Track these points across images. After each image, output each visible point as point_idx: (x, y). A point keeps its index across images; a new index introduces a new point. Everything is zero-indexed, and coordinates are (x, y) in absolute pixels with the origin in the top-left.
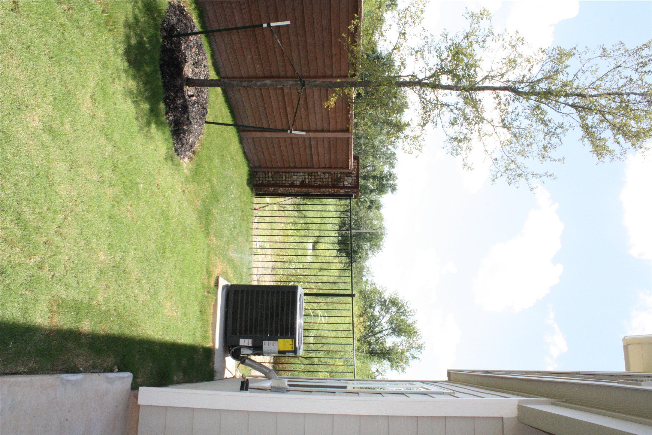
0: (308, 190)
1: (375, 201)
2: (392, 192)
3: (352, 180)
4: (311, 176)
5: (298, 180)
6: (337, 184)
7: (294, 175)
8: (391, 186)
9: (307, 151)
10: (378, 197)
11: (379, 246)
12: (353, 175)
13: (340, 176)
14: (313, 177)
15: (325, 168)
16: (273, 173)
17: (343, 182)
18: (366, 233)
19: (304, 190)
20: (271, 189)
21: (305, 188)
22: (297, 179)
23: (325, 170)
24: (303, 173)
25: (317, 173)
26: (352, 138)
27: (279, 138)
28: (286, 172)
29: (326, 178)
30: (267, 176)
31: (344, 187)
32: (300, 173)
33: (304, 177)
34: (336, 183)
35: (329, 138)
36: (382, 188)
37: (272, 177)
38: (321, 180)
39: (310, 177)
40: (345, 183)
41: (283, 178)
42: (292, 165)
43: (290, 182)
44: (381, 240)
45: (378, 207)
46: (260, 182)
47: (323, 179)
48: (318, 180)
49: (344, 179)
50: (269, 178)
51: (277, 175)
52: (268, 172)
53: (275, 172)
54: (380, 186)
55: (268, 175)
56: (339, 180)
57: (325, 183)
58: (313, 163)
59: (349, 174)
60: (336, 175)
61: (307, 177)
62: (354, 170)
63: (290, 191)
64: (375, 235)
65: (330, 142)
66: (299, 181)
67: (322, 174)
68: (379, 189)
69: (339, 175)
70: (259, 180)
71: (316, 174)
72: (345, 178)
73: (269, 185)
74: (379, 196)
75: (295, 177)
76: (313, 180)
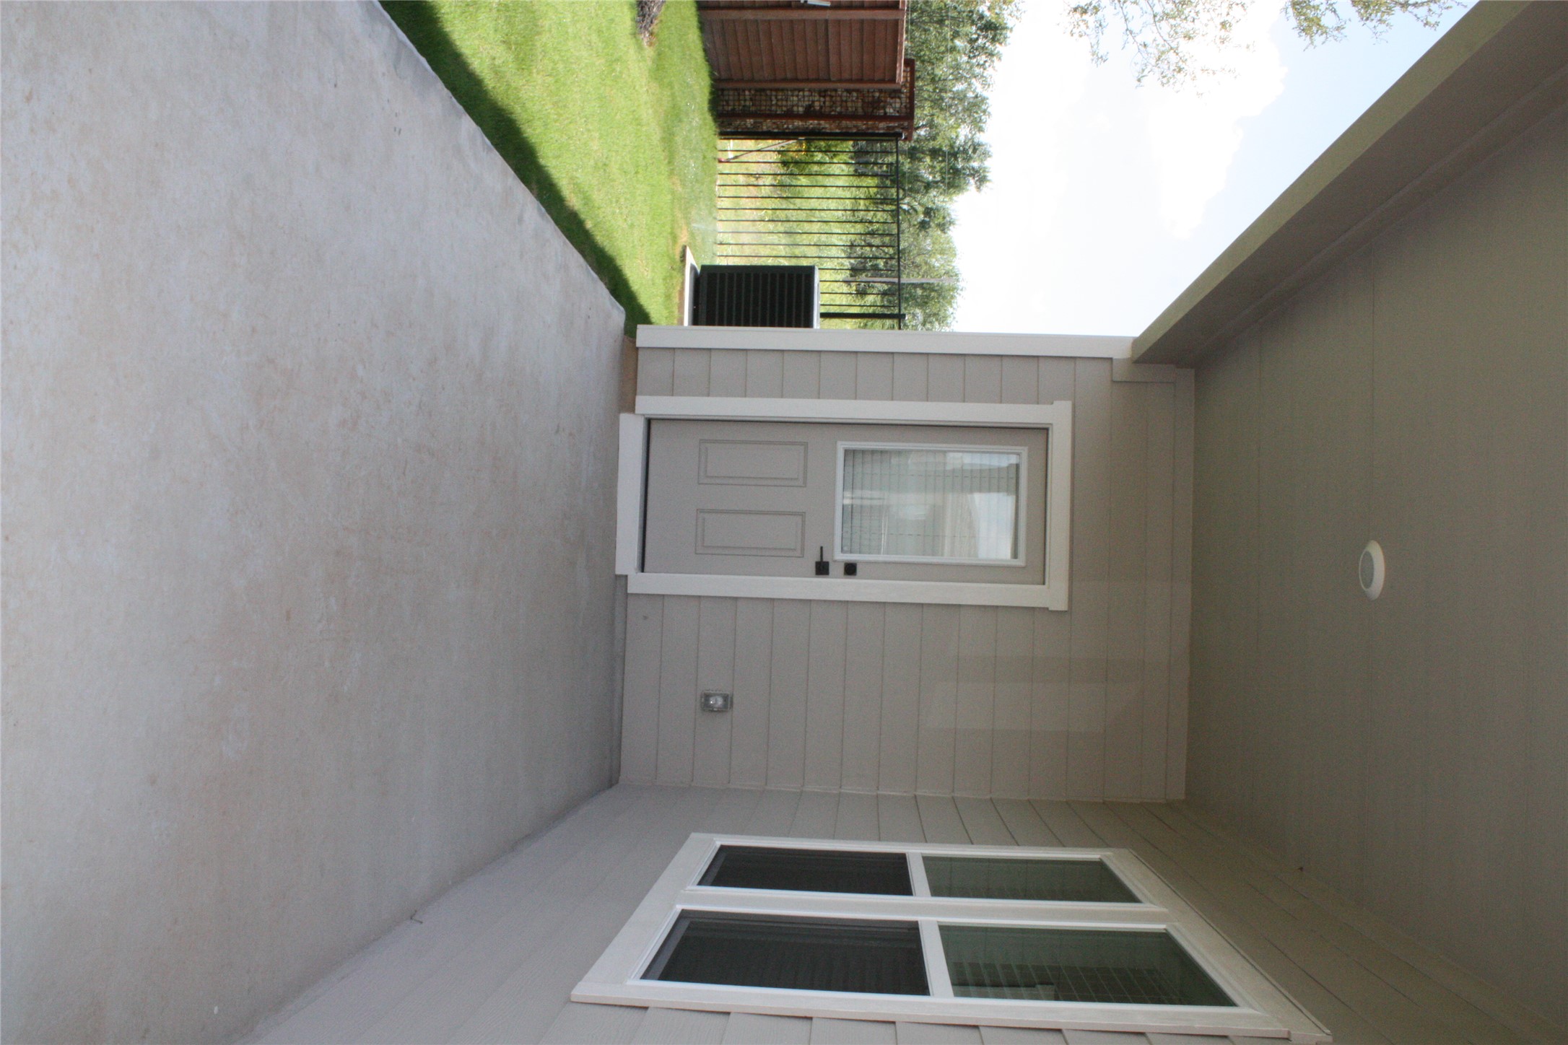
0: (819, 124)
1: (938, 210)
2: (978, 188)
3: (901, 103)
4: (824, 97)
5: (800, 104)
6: (872, 111)
7: (793, 96)
8: (974, 173)
9: (820, 48)
10: (943, 201)
11: (945, 317)
12: (903, 96)
13: (879, 97)
14: (828, 99)
15: (850, 81)
16: (753, 92)
17: (884, 108)
18: (915, 286)
19: (812, 124)
20: (750, 122)
21: (814, 120)
22: (798, 102)
23: (852, 86)
24: (809, 91)
25: (836, 90)
26: (903, 21)
27: (769, 21)
28: (777, 90)
29: (852, 101)
30: (741, 98)
31: (886, 117)
32: (803, 90)
33: (811, 99)
34: (870, 110)
35: (862, 22)
36: (954, 178)
37: (751, 100)
38: (844, 104)
39: (822, 99)
40: (887, 110)
41: (772, 101)
42: (789, 75)
43: (784, 109)
44: (950, 303)
45: (944, 224)
46: (730, 108)
47: (846, 102)
48: (838, 104)
49: (885, 102)
50: (745, 100)
51: (761, 95)
52: (744, 91)
53: (756, 90)
54: (949, 173)
55: (745, 95)
56: (876, 104)
57: (850, 109)
58: (829, 74)
59: (896, 93)
60: (870, 95)
61: (816, 99)
62: (904, 86)
63: (785, 126)
64: (936, 291)
65: (861, 30)
66: (802, 106)
67: (845, 94)
68: (947, 181)
69: (877, 94)
70: (728, 105)
71: (833, 94)
72: (889, 100)
73: (745, 114)
74: (946, 199)
75: (795, 98)
76: (827, 104)
